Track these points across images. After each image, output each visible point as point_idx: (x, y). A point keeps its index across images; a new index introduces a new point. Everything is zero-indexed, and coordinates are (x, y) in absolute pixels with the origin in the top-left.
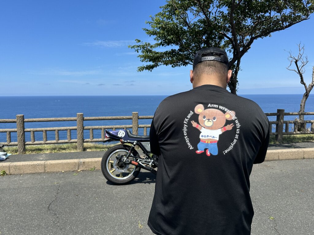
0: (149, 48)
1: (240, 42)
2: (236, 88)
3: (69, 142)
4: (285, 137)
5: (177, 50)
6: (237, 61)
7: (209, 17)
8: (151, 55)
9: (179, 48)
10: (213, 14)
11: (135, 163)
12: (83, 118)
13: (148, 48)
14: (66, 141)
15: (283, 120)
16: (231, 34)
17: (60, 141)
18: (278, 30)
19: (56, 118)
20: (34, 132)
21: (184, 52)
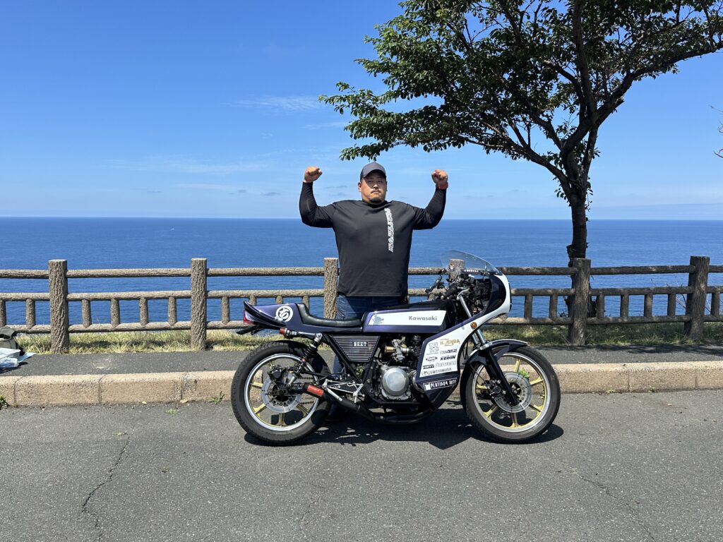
0: (369, 102)
1: (598, 86)
2: (586, 203)
3: (172, 327)
4: (709, 328)
5: (438, 107)
6: (588, 133)
7: (520, 24)
8: (375, 121)
9: (443, 104)
10: (529, 18)
11: (315, 389)
12: (207, 270)
13: (367, 103)
14: (166, 324)
15: (706, 284)
16: (576, 67)
17: (151, 325)
18: (699, 55)
19: (141, 270)
20: (89, 301)
21: (455, 112)
